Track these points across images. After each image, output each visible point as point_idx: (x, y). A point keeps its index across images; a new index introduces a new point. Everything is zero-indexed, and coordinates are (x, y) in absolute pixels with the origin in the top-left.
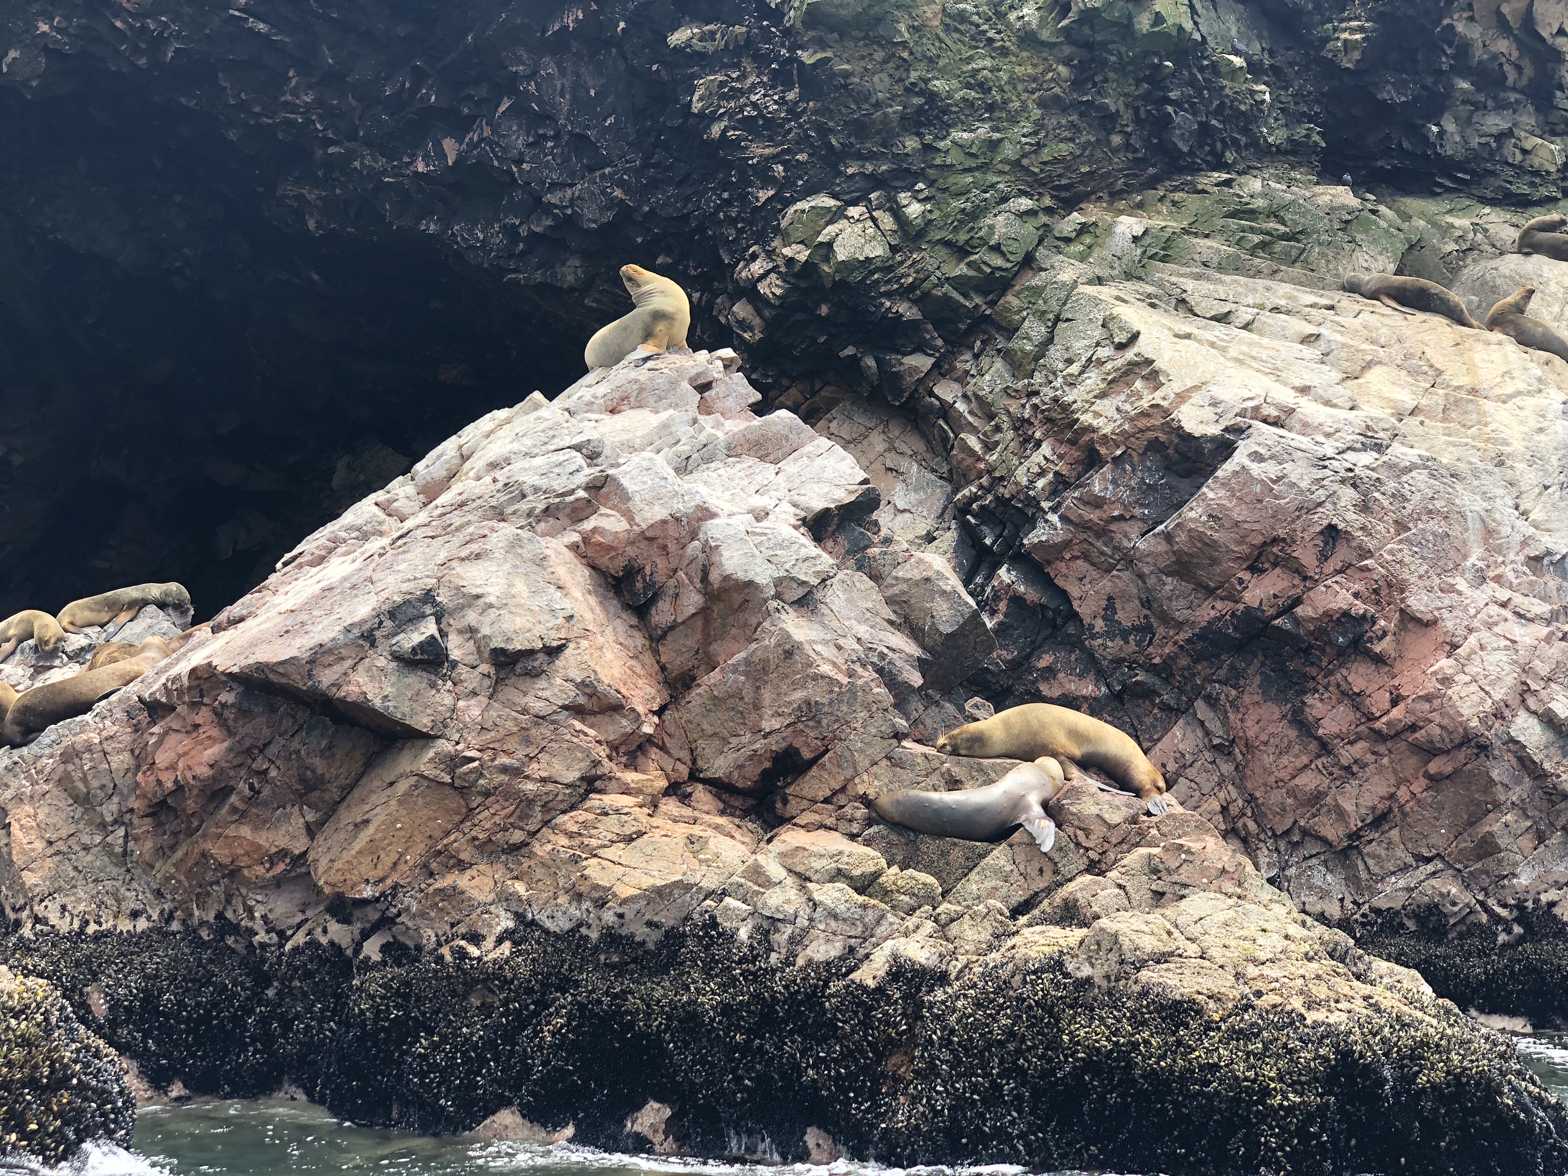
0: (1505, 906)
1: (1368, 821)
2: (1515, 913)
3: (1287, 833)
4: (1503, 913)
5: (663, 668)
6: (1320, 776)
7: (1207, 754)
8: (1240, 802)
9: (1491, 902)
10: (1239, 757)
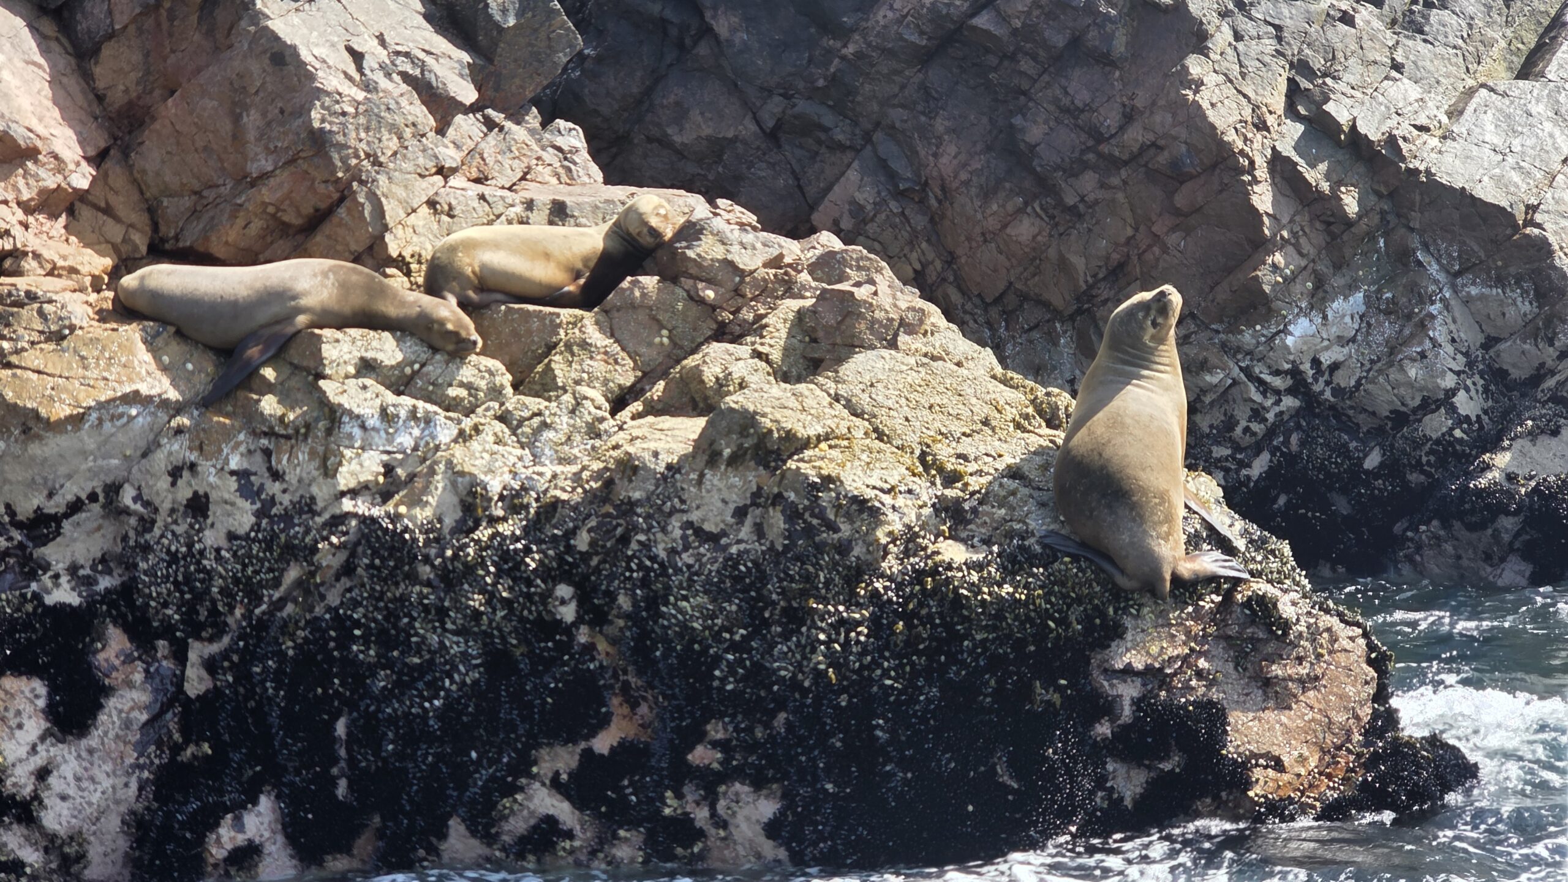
0: (1277, 373)
1: (1101, 276)
2: (1289, 382)
3: (998, 300)
4: (1277, 382)
5: (100, 98)
6: (1038, 221)
7: (894, 206)
8: (938, 264)
9: (1258, 369)
10: (933, 202)
